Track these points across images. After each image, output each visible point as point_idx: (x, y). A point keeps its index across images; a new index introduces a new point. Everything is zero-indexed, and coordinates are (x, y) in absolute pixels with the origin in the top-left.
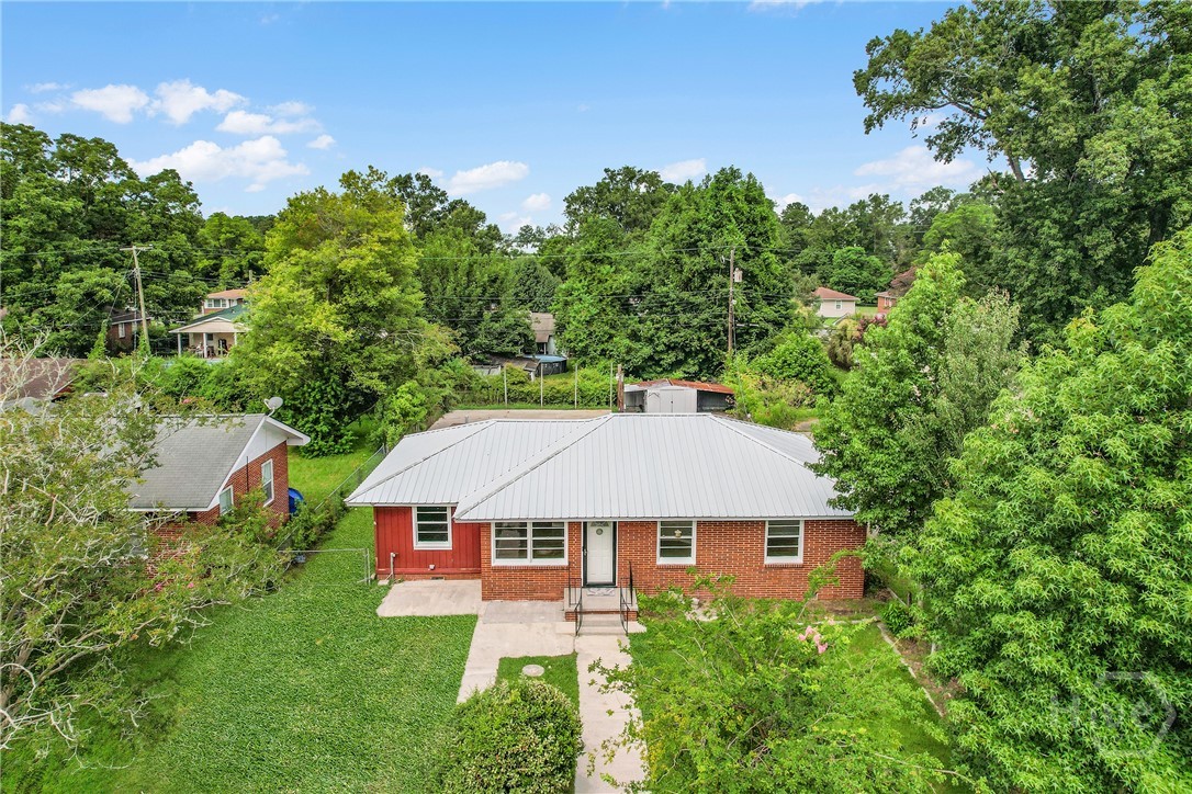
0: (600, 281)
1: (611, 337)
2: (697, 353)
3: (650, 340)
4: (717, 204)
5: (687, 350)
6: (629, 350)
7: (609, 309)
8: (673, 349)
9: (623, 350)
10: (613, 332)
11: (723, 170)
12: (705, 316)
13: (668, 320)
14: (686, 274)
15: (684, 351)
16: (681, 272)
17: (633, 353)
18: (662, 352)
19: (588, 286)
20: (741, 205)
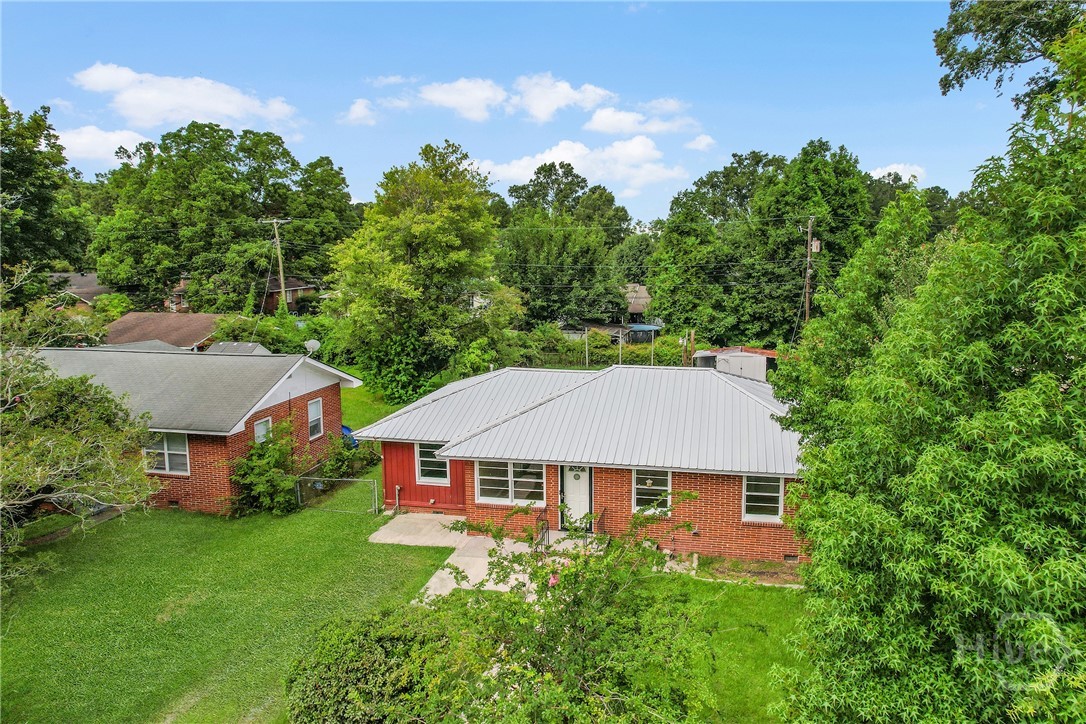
0: (686, 253)
1: (695, 306)
2: (782, 323)
3: (735, 310)
4: (805, 177)
5: (771, 320)
6: (712, 319)
7: (693, 279)
8: (759, 319)
9: (706, 318)
10: (697, 301)
11: (812, 142)
12: (788, 286)
13: (753, 291)
14: (771, 246)
15: (770, 322)
16: (766, 244)
17: (716, 322)
18: (747, 322)
19: (674, 258)
20: (826, 177)
